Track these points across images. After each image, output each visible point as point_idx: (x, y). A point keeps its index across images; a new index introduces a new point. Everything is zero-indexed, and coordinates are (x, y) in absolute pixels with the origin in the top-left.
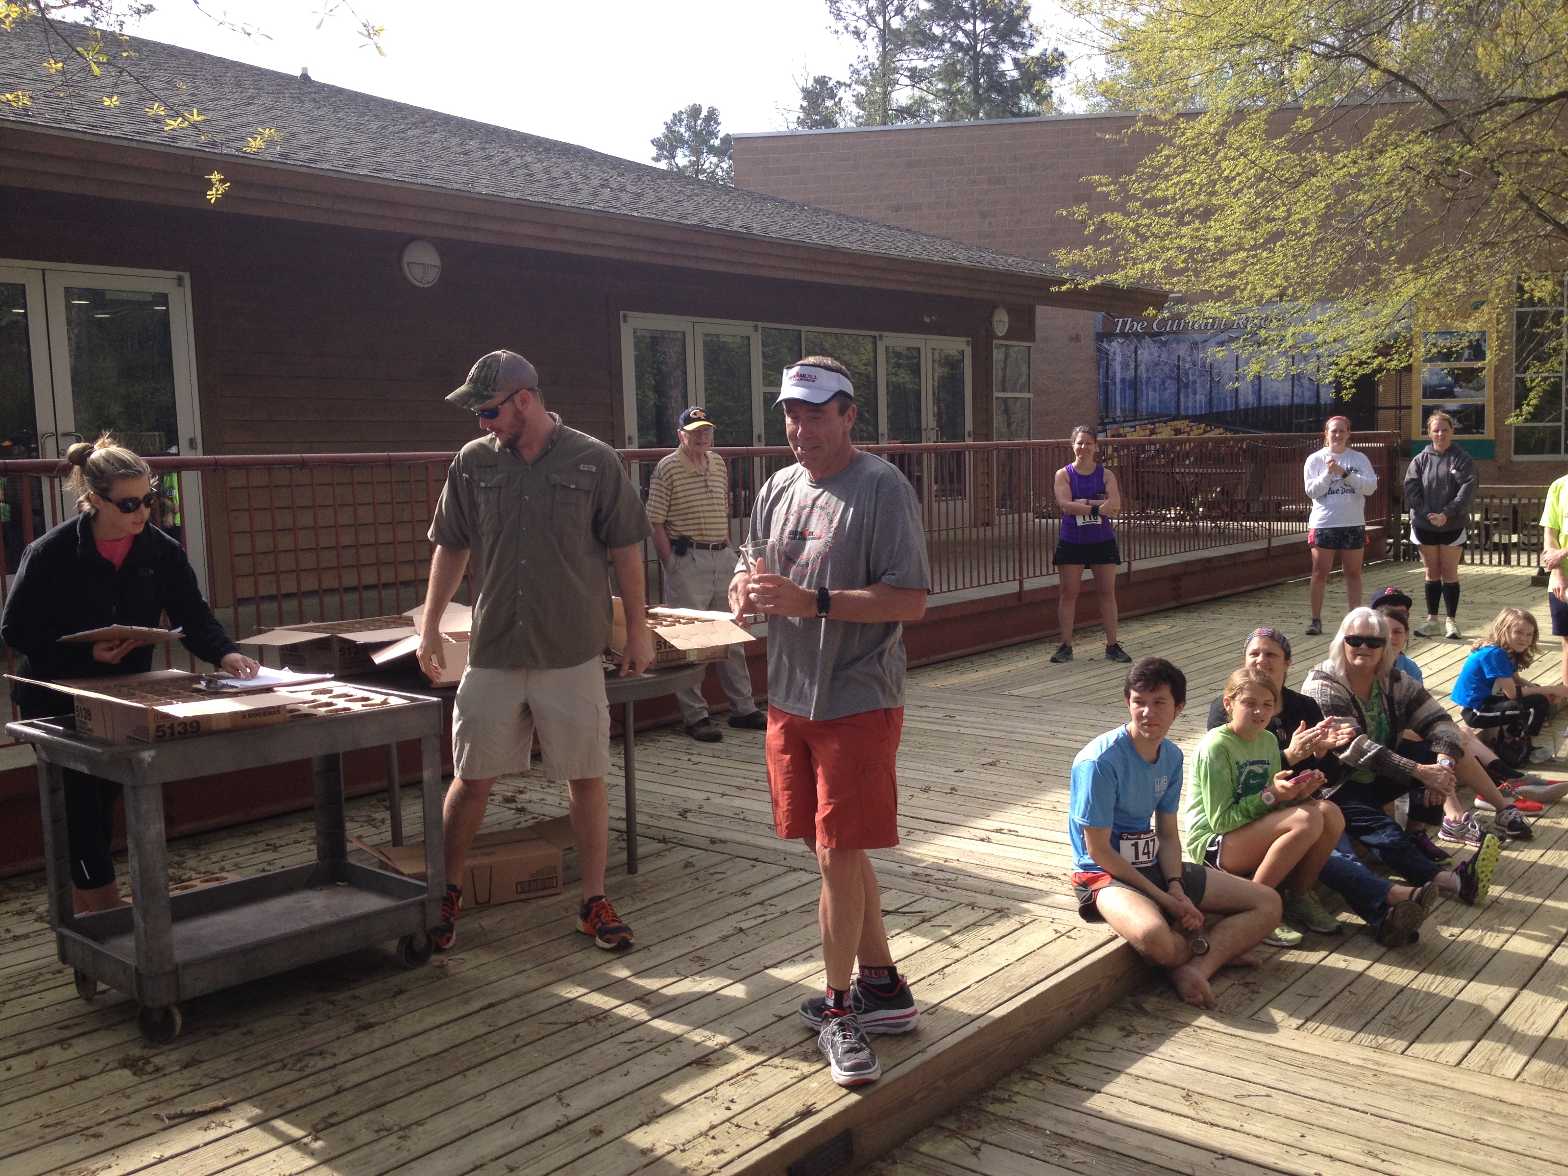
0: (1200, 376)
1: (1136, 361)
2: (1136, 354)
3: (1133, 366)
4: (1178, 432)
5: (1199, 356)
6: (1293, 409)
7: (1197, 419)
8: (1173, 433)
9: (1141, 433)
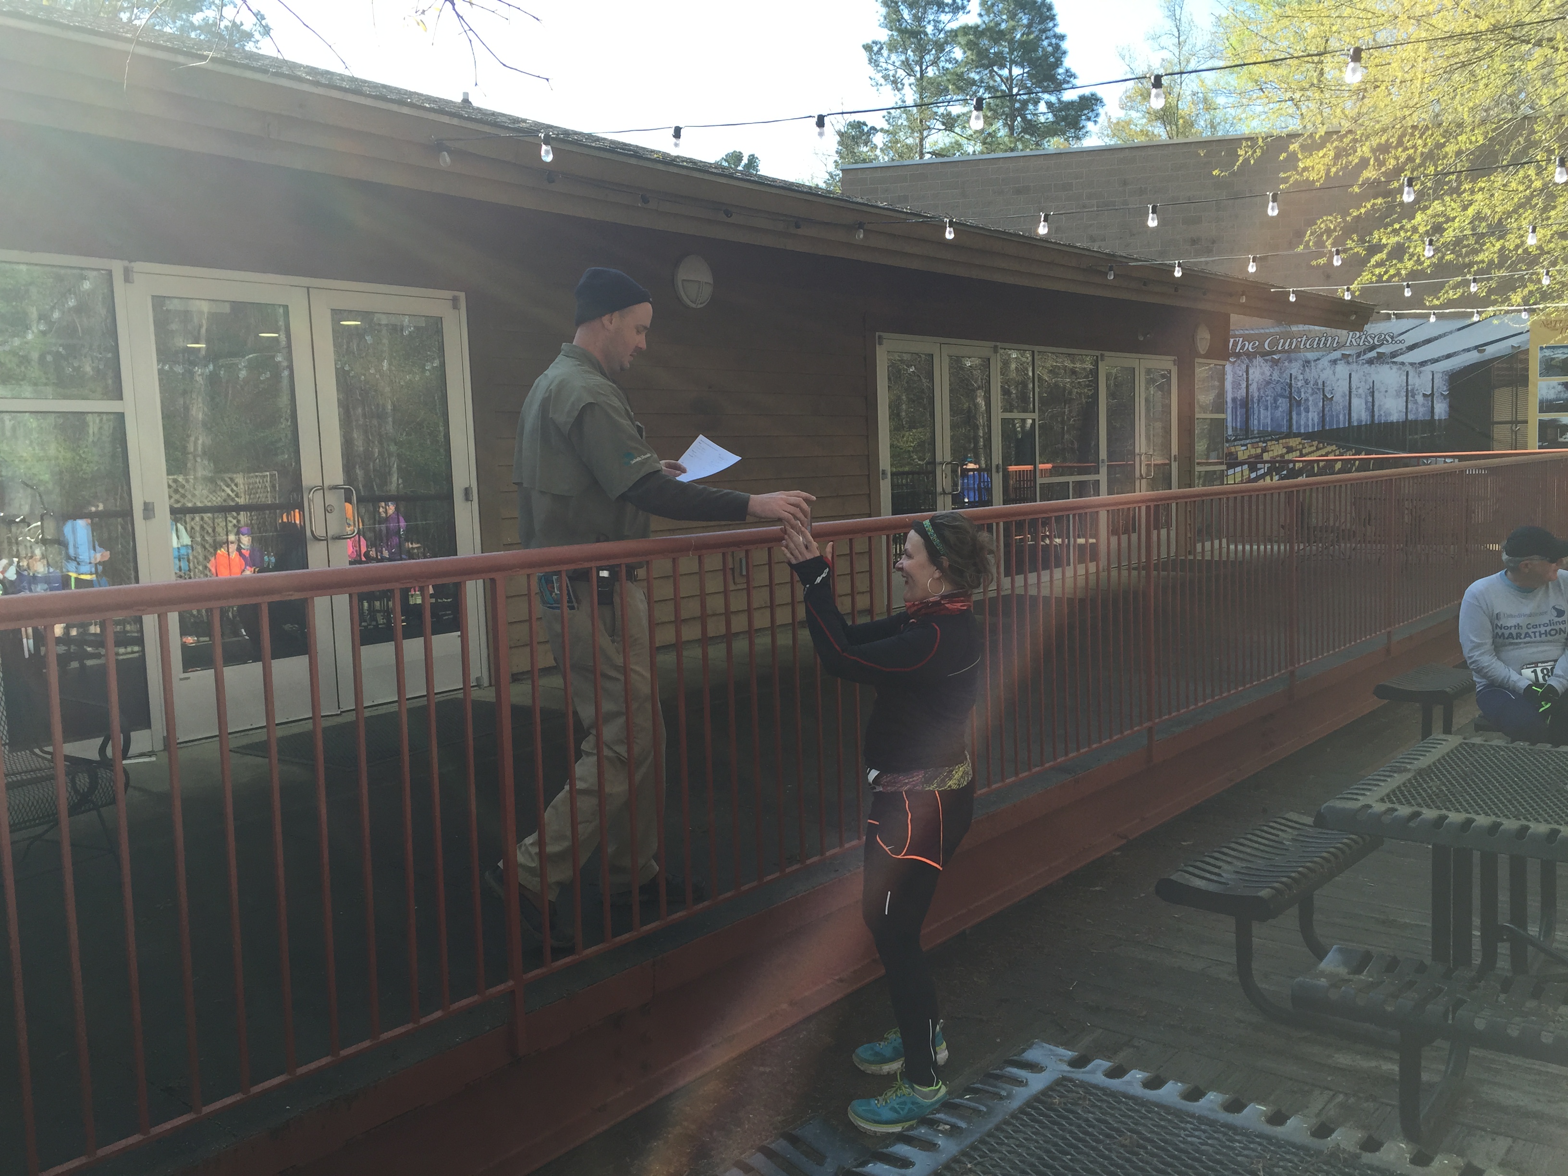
0: (1312, 394)
1: (1247, 378)
2: (1247, 374)
3: (1244, 385)
4: (1290, 450)
5: (1312, 374)
6: (1407, 426)
7: (1309, 436)
8: (1285, 450)
9: (1253, 452)
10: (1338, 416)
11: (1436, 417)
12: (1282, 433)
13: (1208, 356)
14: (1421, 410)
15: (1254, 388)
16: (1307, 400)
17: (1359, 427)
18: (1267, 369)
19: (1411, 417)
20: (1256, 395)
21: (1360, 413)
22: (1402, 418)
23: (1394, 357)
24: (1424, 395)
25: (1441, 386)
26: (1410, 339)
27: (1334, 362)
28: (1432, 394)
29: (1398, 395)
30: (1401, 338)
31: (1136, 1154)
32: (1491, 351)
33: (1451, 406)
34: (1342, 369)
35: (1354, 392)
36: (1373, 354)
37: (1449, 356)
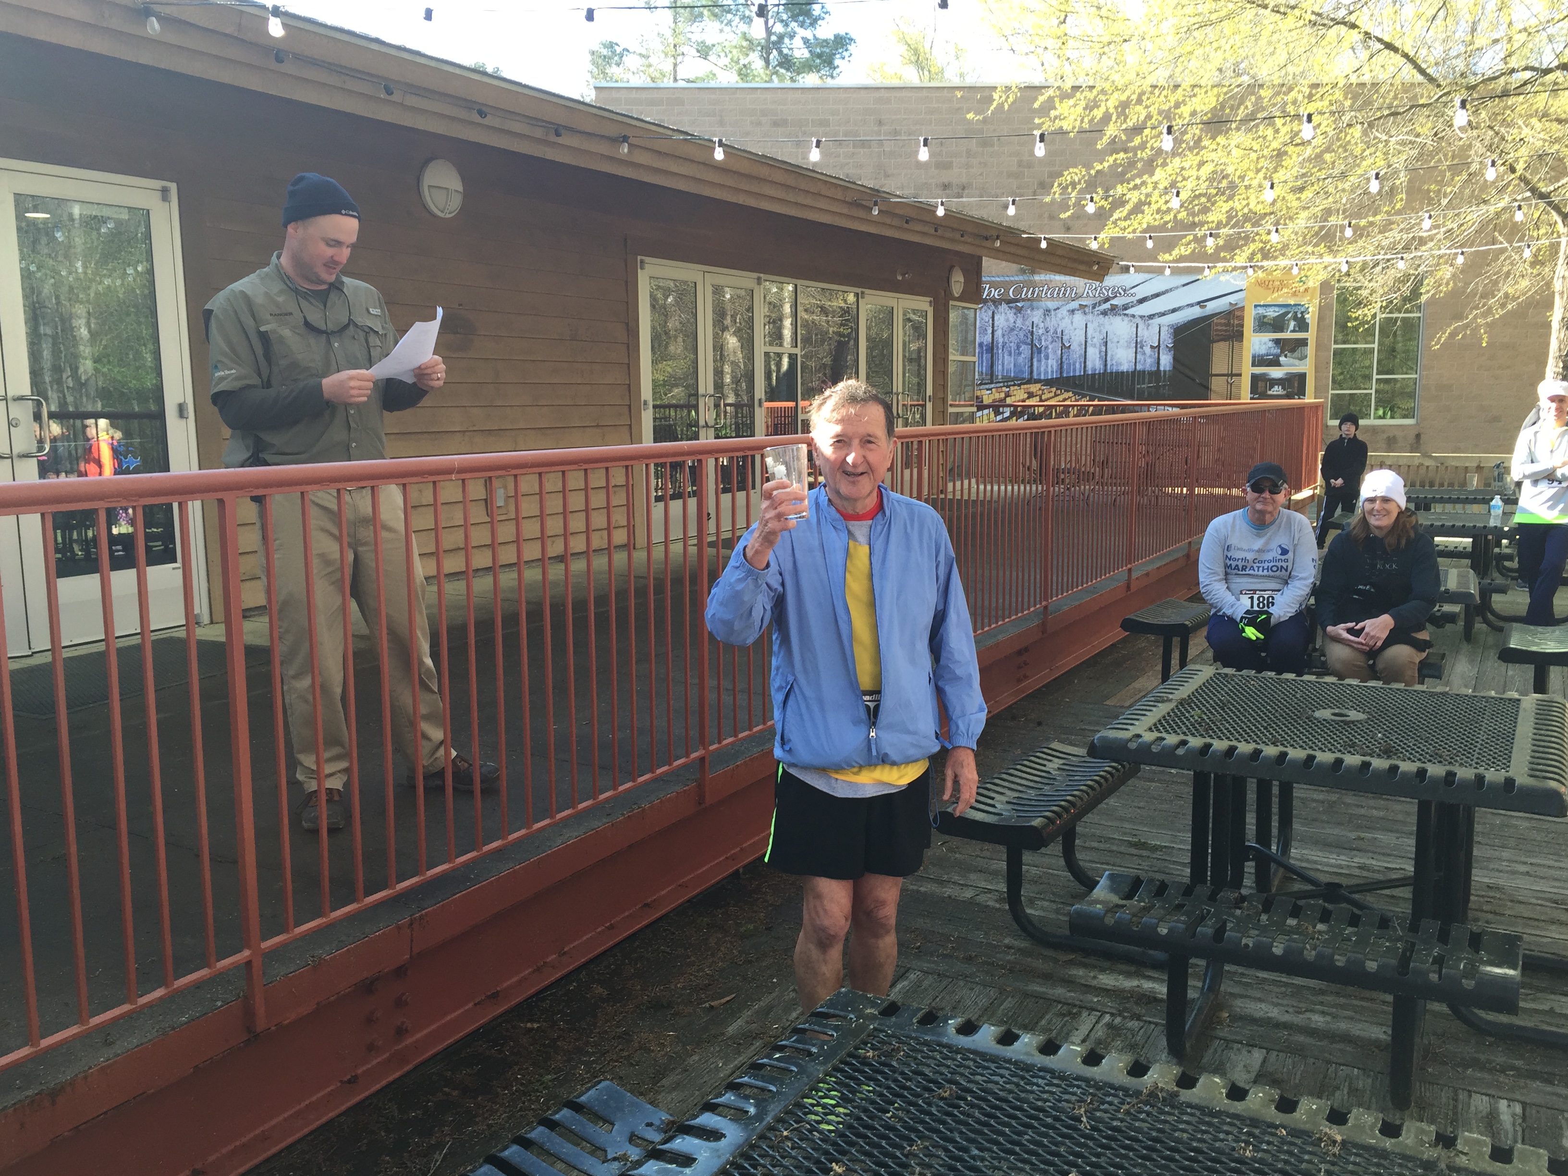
0: (1052, 342)
1: (993, 327)
2: (994, 320)
3: (990, 331)
4: (1031, 395)
5: (1051, 323)
6: (1136, 375)
7: (1049, 383)
8: (1026, 396)
9: (997, 396)
10: (1074, 364)
11: (1162, 369)
12: (1024, 379)
13: (960, 299)
14: (1149, 361)
15: (998, 333)
16: (1047, 348)
17: (1094, 375)
18: (1011, 315)
19: (1138, 368)
20: (1001, 340)
21: (1094, 363)
22: (1131, 369)
23: (1126, 309)
24: (1152, 347)
25: (1167, 339)
26: (1141, 293)
27: (1072, 312)
28: (1159, 346)
29: (1128, 347)
30: (1132, 291)
31: (958, 1107)
32: (1212, 307)
33: (1174, 359)
34: (1078, 317)
35: (1089, 340)
36: (1107, 306)
37: (1174, 311)
